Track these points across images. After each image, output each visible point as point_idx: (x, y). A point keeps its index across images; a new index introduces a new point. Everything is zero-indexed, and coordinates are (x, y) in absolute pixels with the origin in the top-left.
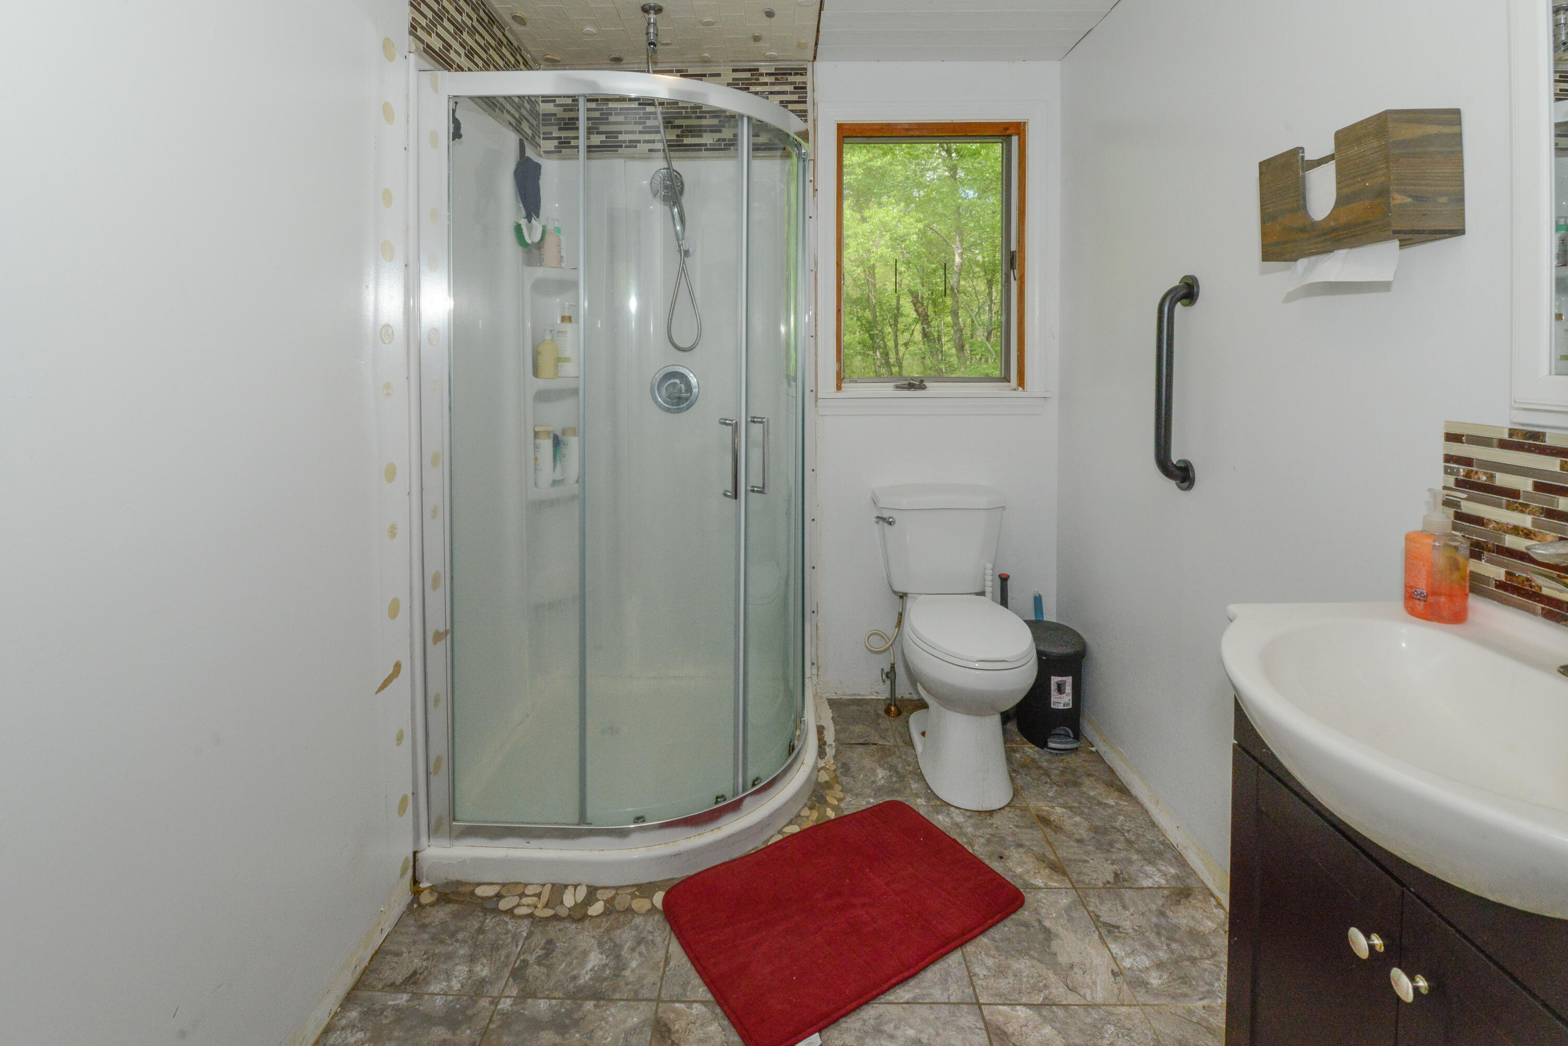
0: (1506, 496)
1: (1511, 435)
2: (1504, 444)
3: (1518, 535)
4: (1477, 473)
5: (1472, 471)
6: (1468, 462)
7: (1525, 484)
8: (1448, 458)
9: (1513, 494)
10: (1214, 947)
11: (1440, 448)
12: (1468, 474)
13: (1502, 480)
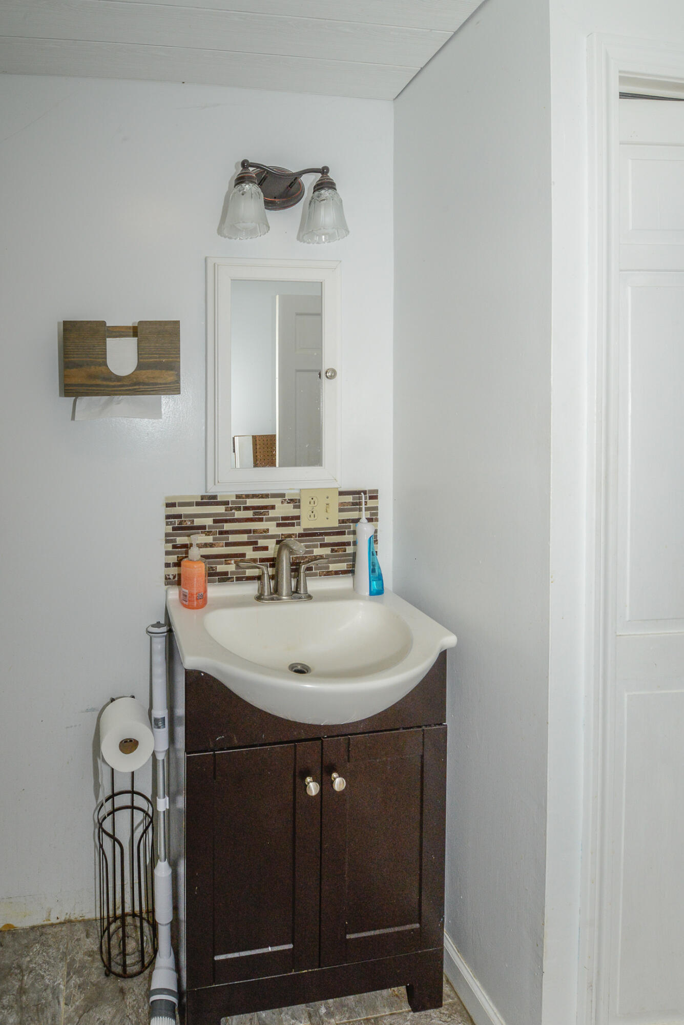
0: (200, 530)
1: (202, 499)
2: (198, 504)
3: (207, 547)
4: (185, 521)
5: (183, 521)
6: (179, 516)
7: (209, 522)
8: (168, 517)
9: (203, 527)
10: (13, 964)
11: (163, 511)
12: (180, 523)
13: (198, 522)
